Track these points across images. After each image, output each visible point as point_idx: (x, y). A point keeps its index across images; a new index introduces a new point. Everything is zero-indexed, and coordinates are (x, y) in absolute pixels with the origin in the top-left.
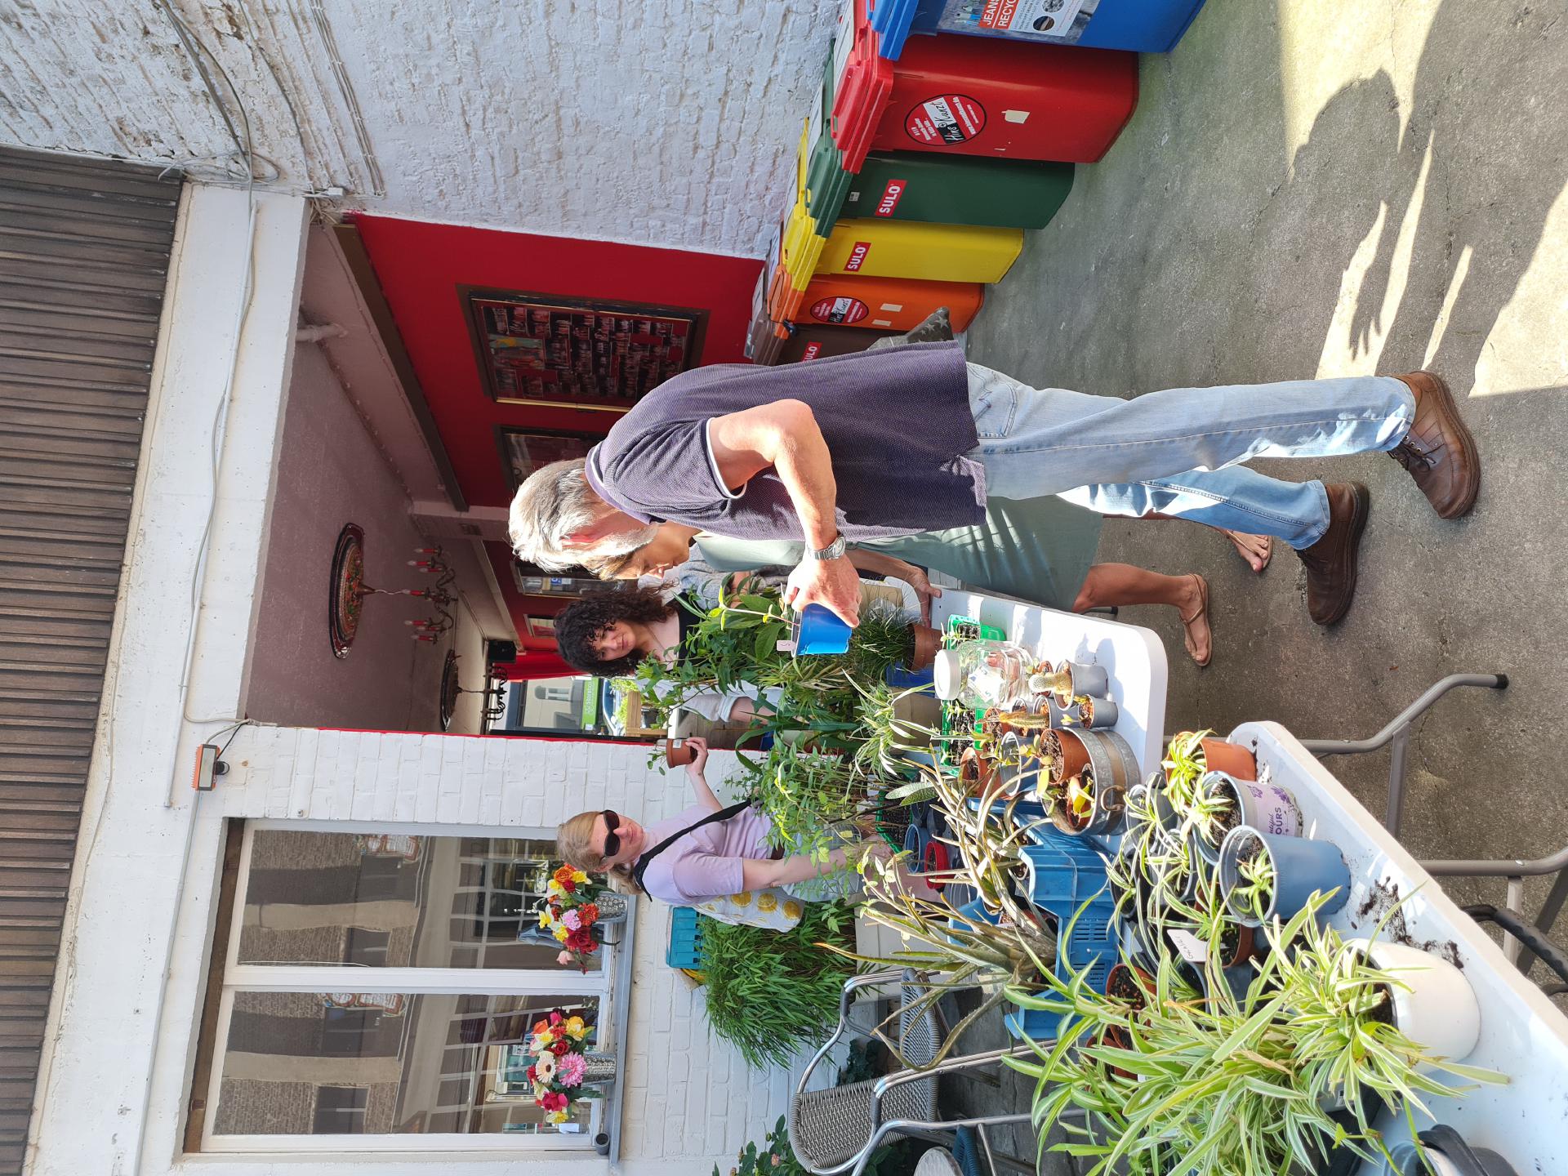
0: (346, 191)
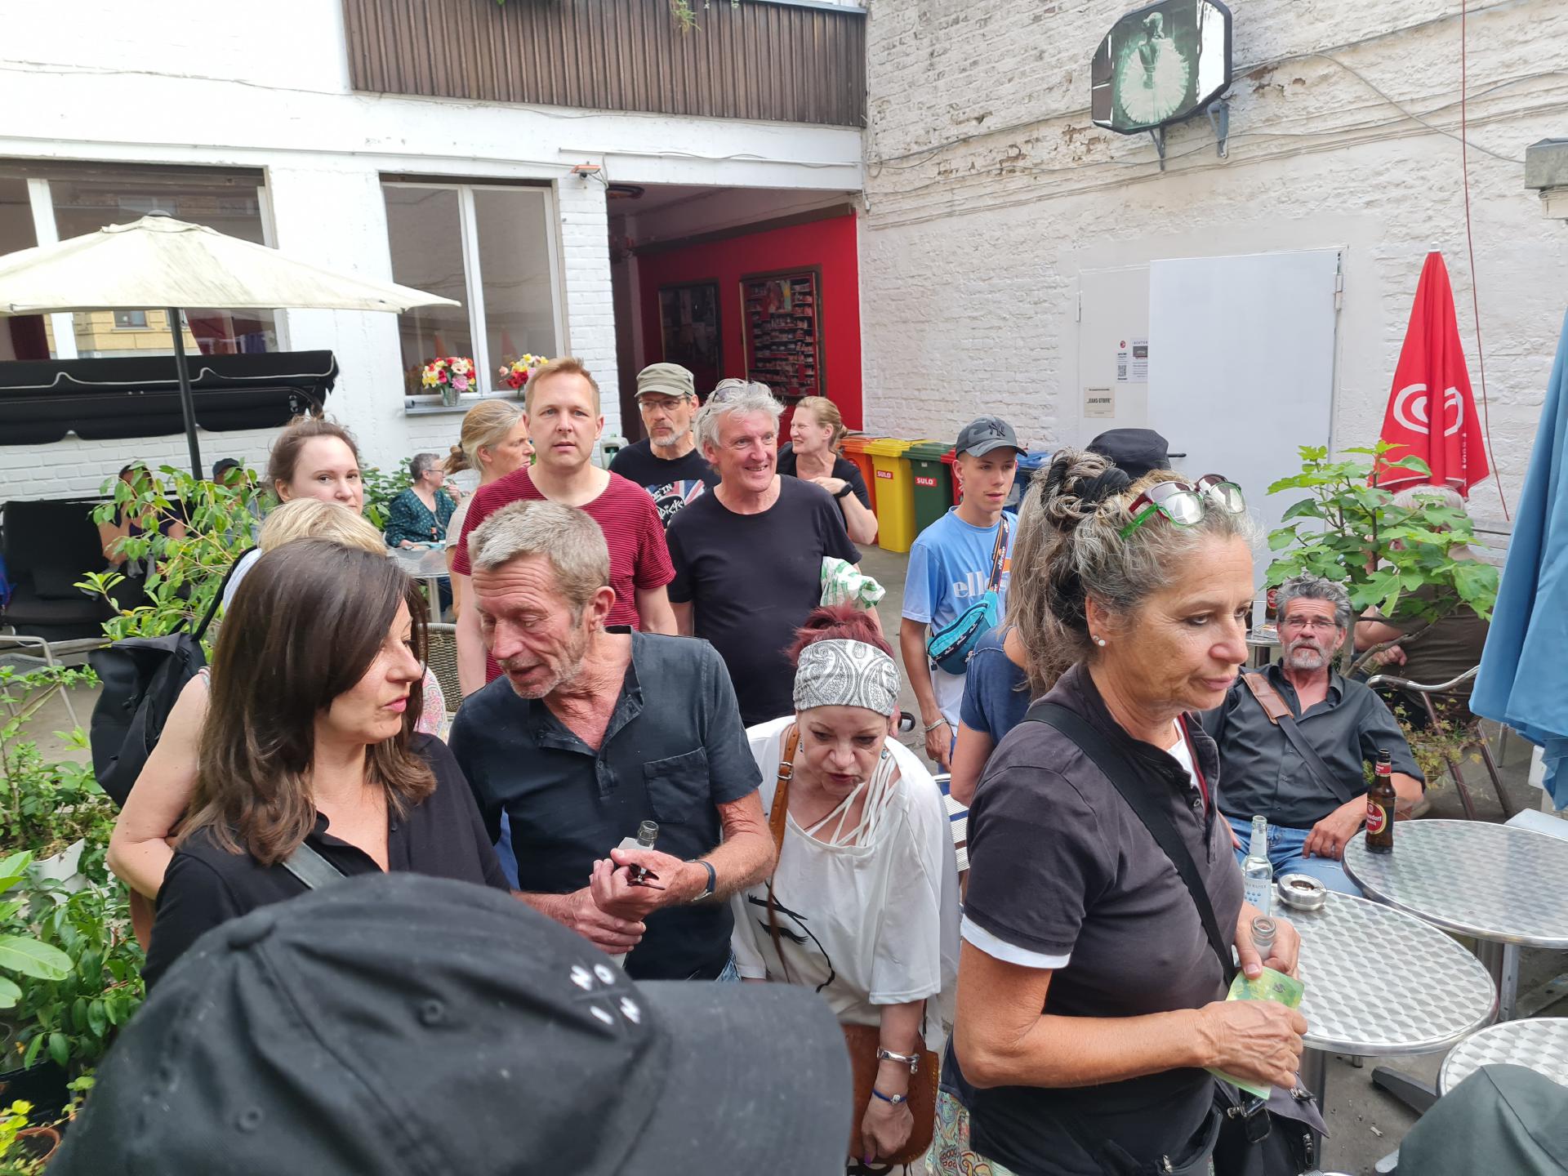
0: (868, 211)
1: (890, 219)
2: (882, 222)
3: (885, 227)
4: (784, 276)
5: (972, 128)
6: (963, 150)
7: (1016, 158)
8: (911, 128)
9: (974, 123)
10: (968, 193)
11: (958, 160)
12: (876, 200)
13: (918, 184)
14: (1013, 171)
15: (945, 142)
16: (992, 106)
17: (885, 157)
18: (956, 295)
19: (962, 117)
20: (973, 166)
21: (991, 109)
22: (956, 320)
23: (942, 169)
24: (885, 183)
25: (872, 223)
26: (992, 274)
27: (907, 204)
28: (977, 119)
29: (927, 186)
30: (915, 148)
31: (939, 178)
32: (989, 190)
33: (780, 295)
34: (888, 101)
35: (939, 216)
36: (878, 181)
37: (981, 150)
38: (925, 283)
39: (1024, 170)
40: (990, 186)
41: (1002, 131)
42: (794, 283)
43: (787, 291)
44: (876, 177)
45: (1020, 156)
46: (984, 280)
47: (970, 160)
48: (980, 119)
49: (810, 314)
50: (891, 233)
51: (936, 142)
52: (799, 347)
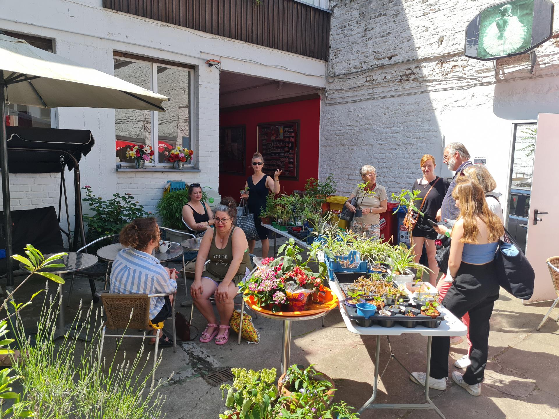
0: (326, 97)
1: (338, 101)
2: (334, 102)
3: (336, 104)
4: (281, 124)
5: (386, 61)
6: (380, 71)
7: (410, 74)
8: (352, 62)
9: (387, 59)
10: (381, 90)
11: (378, 76)
12: (331, 92)
13: (354, 86)
14: (408, 80)
15: (370, 67)
16: (397, 52)
17: (337, 74)
18: (373, 134)
19: (380, 57)
20: (385, 78)
21: (397, 53)
22: (372, 145)
23: (368, 79)
24: (337, 85)
25: (328, 102)
26: (393, 125)
27: (348, 94)
28: (388, 57)
29: (359, 87)
30: (354, 70)
31: (366, 83)
32: (393, 88)
33: (278, 131)
34: (341, 51)
35: (365, 100)
36: (333, 84)
37: (390, 71)
38: (355, 128)
39: (414, 80)
40: (395, 86)
41: (402, 63)
42: (284, 127)
43: (281, 131)
44: (331, 83)
45: (413, 73)
46: (388, 128)
47: (383, 76)
48: (390, 58)
49: (293, 141)
50: (338, 107)
51: (365, 67)
52: (285, 155)
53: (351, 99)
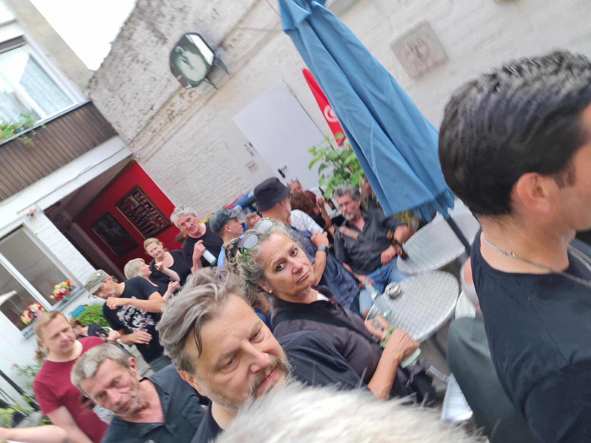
0: (139, 158)
1: (148, 156)
2: (146, 159)
3: (148, 160)
4: (129, 195)
5: (151, 113)
6: (154, 121)
8: (133, 125)
9: (151, 111)
10: (166, 132)
11: (155, 125)
12: (139, 153)
13: (148, 140)
14: (174, 117)
15: (146, 122)
16: (152, 102)
17: (132, 138)
18: (186, 164)
19: (146, 112)
20: (161, 124)
21: (152, 104)
22: (192, 172)
23: (152, 130)
24: (138, 146)
25: (143, 161)
26: (192, 151)
27: (150, 148)
28: (150, 109)
29: (152, 139)
30: (139, 130)
31: (153, 134)
32: (171, 128)
33: (132, 202)
34: (119, 122)
35: (163, 145)
36: (135, 147)
37: (159, 118)
38: (174, 167)
39: (177, 115)
40: (170, 126)
41: (161, 108)
42: (133, 195)
43: (133, 199)
44: (133, 147)
45: (173, 112)
46: (191, 155)
47: (158, 123)
48: (152, 109)
49: (146, 201)
50: (152, 160)
51: (144, 124)
52: (150, 213)
53: (155, 150)
